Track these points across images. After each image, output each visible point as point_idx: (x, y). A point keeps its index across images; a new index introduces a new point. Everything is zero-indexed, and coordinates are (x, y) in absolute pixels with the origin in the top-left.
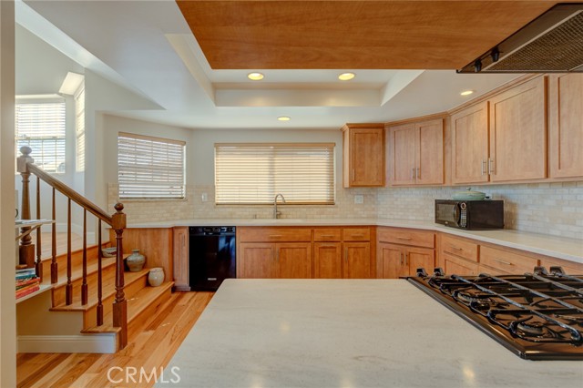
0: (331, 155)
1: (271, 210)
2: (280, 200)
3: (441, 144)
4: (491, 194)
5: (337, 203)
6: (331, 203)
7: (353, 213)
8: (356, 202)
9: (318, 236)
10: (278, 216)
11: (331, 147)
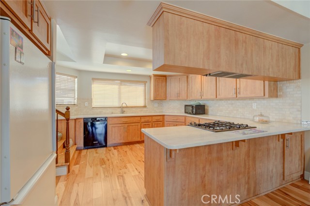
0: (145, 86)
1: (119, 110)
2: (124, 105)
3: (186, 85)
4: (202, 103)
5: (147, 106)
6: (145, 107)
7: (154, 110)
8: (155, 106)
9: (143, 120)
10: (123, 112)
11: (145, 83)
